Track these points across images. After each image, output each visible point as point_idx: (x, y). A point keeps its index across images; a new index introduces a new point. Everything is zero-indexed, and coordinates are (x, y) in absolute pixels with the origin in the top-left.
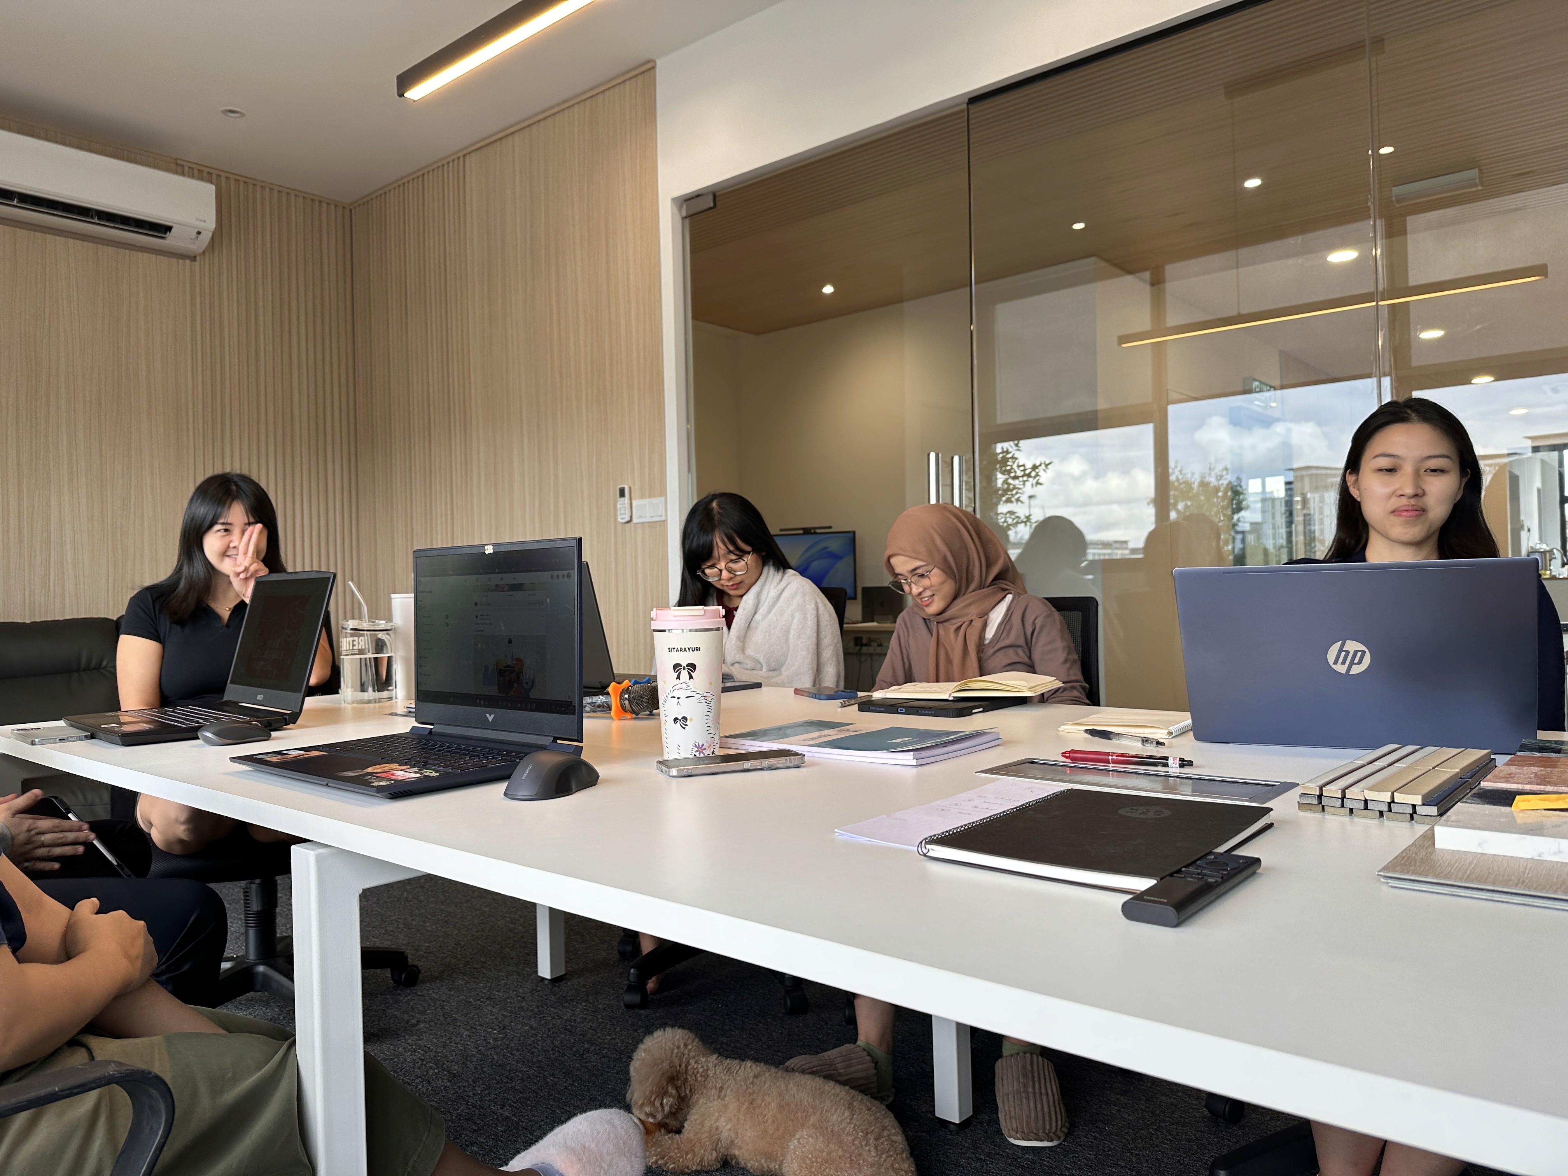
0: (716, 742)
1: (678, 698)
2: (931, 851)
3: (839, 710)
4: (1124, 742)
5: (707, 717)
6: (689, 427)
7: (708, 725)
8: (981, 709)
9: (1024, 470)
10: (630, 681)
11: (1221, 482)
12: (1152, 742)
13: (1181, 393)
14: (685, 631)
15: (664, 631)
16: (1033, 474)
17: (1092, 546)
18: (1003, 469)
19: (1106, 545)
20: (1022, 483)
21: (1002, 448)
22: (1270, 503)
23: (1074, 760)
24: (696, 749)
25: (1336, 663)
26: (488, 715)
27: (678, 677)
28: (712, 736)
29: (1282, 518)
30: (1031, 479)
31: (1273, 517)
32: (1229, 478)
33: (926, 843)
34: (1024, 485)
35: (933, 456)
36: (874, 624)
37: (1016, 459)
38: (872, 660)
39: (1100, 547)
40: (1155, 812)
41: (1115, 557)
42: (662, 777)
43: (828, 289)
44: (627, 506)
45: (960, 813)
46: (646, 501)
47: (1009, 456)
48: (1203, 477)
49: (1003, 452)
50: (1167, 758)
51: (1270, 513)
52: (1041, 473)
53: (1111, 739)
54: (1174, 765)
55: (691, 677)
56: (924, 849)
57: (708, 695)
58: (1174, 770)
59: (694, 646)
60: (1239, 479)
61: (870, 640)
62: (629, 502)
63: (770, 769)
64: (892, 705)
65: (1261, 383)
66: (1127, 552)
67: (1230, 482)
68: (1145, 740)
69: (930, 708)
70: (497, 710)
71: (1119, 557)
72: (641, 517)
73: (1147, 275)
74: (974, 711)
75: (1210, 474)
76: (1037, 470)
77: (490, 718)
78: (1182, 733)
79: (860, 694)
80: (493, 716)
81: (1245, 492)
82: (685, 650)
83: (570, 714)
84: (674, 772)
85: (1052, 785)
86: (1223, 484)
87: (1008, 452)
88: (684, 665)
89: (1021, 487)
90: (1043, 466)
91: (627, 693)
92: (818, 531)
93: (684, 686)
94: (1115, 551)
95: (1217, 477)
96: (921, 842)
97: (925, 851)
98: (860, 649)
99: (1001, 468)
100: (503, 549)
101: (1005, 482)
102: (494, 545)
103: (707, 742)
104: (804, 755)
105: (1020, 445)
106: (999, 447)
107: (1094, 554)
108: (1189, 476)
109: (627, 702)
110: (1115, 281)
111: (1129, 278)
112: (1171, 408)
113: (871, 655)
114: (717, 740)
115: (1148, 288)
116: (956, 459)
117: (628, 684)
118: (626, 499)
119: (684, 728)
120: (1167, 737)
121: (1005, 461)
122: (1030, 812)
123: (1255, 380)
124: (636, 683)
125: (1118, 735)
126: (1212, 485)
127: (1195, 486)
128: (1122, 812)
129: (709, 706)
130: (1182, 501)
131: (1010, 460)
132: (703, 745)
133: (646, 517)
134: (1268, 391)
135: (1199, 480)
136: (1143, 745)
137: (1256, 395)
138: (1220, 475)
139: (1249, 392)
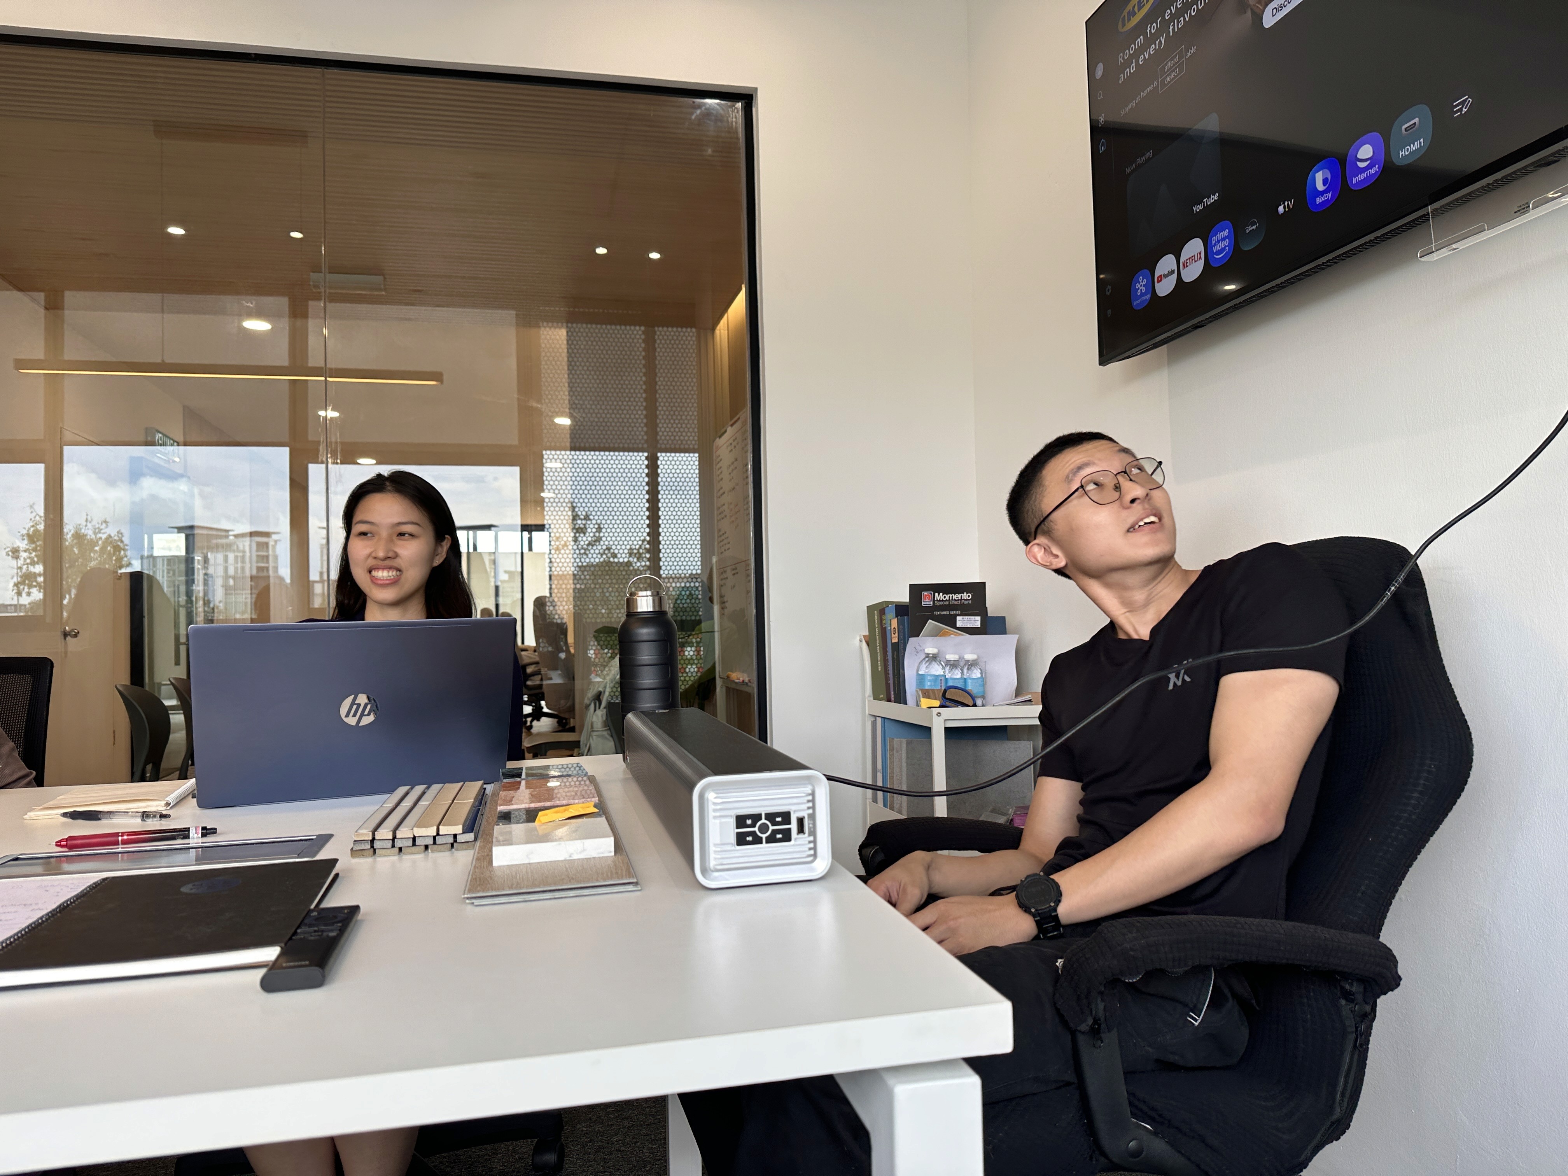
4: (120, 820)
12: (155, 816)
13: (78, 435)
23: (71, 848)
25: (347, 716)
32: (111, 531)
50: (187, 829)
53: (103, 819)
54: (196, 836)
58: (196, 841)
65: (164, 435)
68: (145, 815)
73: (41, 296)
75: (86, 526)
78: (181, 802)
86: (101, 538)
95: (95, 529)
112: (69, 450)
115: (42, 311)
120: (164, 808)
123: (159, 432)
125: (109, 814)
128: (183, 890)
134: (172, 445)
135: (72, 532)
136: (143, 820)
137: (159, 448)
138: (99, 528)
139: (152, 443)
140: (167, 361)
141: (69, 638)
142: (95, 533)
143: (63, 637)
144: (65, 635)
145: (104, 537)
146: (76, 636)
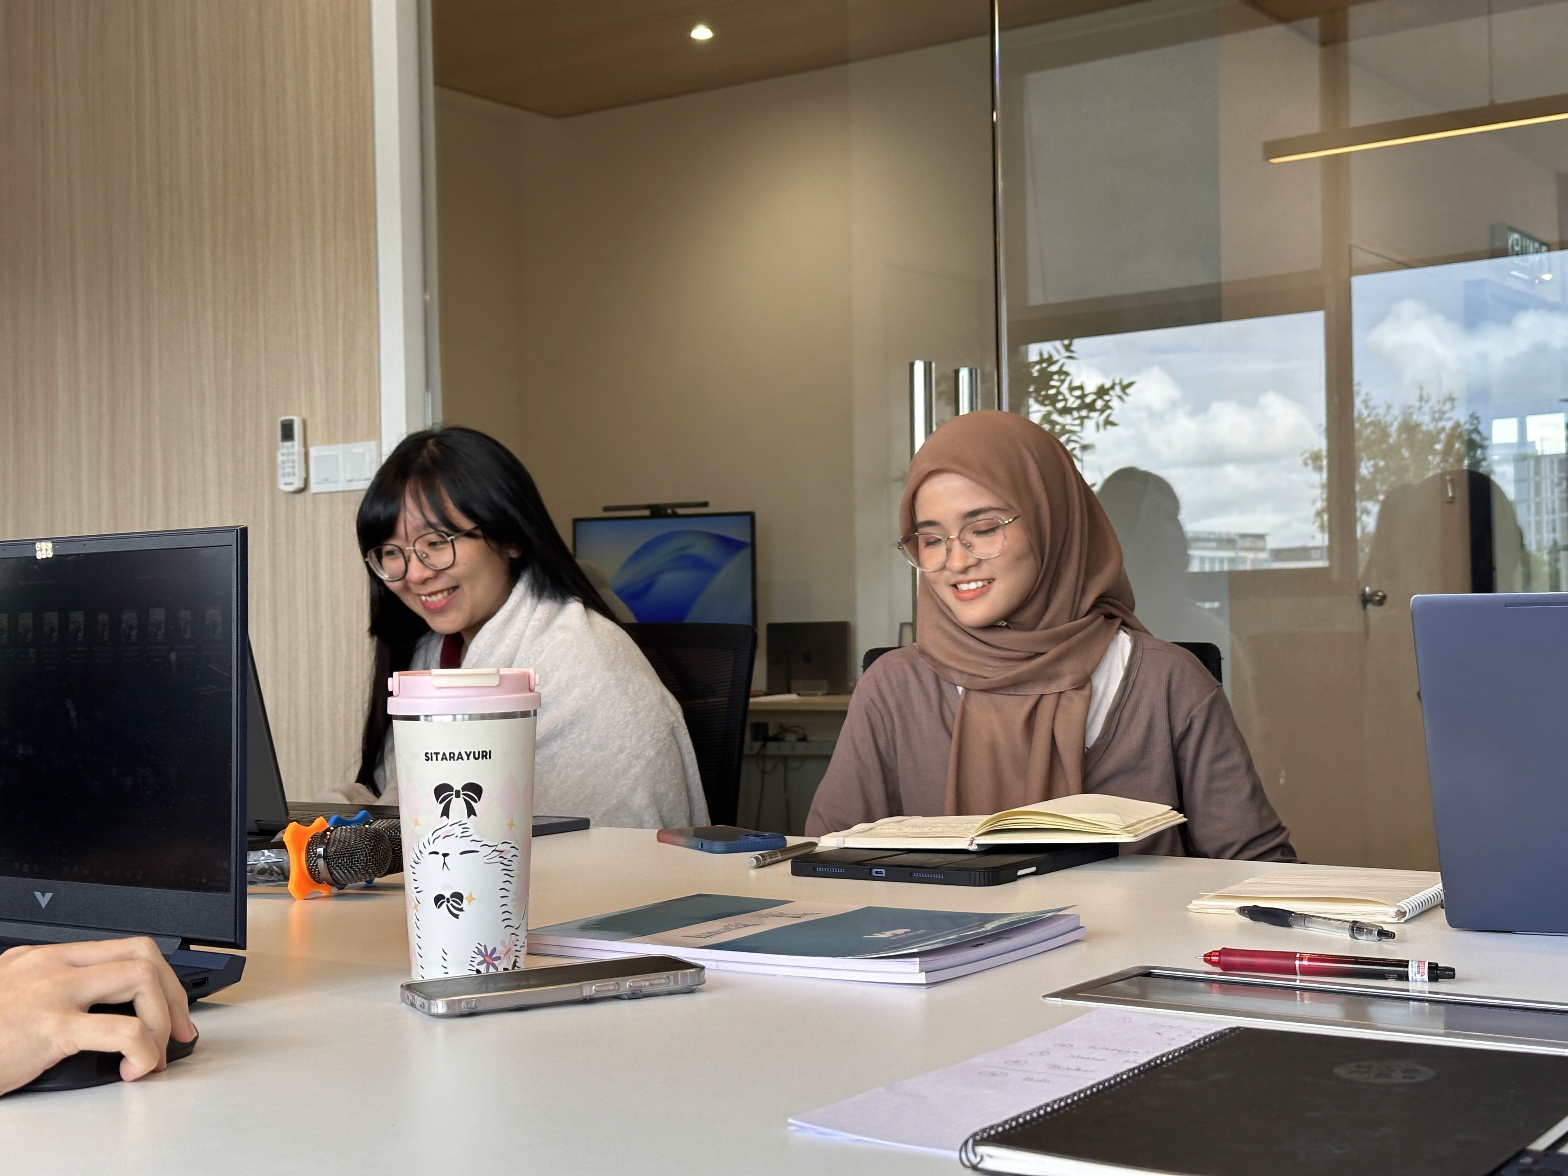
0: (520, 944)
1: (445, 855)
2: (986, 1159)
3: (753, 873)
4: (1316, 931)
5: (504, 893)
6: (428, 297)
7: (505, 909)
8: (1033, 869)
9: (1082, 397)
10: (328, 821)
11: (1441, 424)
12: (1370, 932)
13: (1378, 255)
14: (459, 717)
15: (416, 718)
16: (1099, 404)
17: (1199, 544)
18: (1043, 393)
19: (1227, 542)
20: (1078, 422)
21: (1041, 354)
22: (1532, 463)
23: (1227, 967)
24: (480, 958)
26: (38, 894)
27: (446, 812)
28: (513, 930)
29: (1553, 492)
30: (1094, 415)
31: (1538, 492)
32: (1460, 415)
33: (976, 1143)
34: (1082, 424)
35: (919, 367)
36: (792, 697)
37: (1067, 374)
38: (786, 767)
39: (1214, 545)
40: (1408, 1070)
41: (1241, 567)
42: (413, 1019)
43: (702, 33)
44: (298, 458)
45: (1028, 1079)
46: (337, 450)
47: (1054, 368)
48: (1407, 412)
49: (1042, 361)
50: (1405, 964)
51: (1532, 484)
52: (1115, 403)
53: (1289, 926)
54: (1418, 977)
55: (471, 811)
56: (971, 1156)
57: (506, 847)
58: (1419, 986)
59: (478, 749)
60: (1474, 417)
61: (783, 730)
62: (302, 450)
63: (635, 996)
64: (858, 863)
65: (1523, 235)
66: (1263, 555)
67: (1457, 425)
68: (1356, 928)
69: (936, 868)
70: (59, 883)
71: (1248, 567)
72: (326, 480)
73: (1313, 25)
74: (1020, 873)
75: (1420, 408)
76: (1107, 398)
77: (44, 900)
78: (1424, 912)
79: (792, 841)
80: (49, 895)
81: (1486, 443)
82: (460, 757)
83: (218, 890)
84: (440, 1006)
85: (1193, 1020)
86: (1443, 429)
87: (1050, 361)
88: (458, 787)
89: (1077, 428)
90: (1118, 389)
91: (321, 843)
92: (680, 511)
93: (458, 830)
94: (1242, 554)
95: (1434, 413)
96: (966, 1143)
97: (975, 1160)
98: (764, 746)
99: (1037, 391)
100: (74, 549)
101: (1046, 418)
102: (55, 541)
103: (503, 943)
104: (703, 968)
105: (1073, 348)
106: (1034, 352)
107: (1202, 559)
108: (1381, 411)
109: (321, 862)
110: (1254, 34)
111: (1279, 30)
112: (1359, 283)
113: (785, 758)
114: (522, 939)
115: (1315, 49)
116: (964, 374)
117: (322, 825)
118: (296, 445)
119: (457, 916)
120: (1395, 920)
121: (1045, 377)
122: (1167, 1076)
123: (1514, 230)
124: (339, 823)
125: (1304, 918)
126: (1424, 428)
127: (1394, 429)
128: (1341, 1071)
129: (507, 871)
130: (1369, 459)
131: (1056, 377)
132: (494, 950)
133: (337, 482)
134: (1537, 251)
135: (1400, 419)
136: (1353, 936)
137: (1515, 260)
138: (1439, 411)
139: (1503, 253)
140: (1500, 100)
141: (1370, 607)
142: (1434, 420)
143: (1360, 605)
144: (1366, 600)
145: (1449, 425)
146: (1381, 602)
